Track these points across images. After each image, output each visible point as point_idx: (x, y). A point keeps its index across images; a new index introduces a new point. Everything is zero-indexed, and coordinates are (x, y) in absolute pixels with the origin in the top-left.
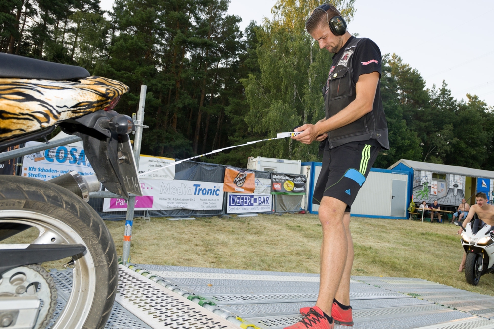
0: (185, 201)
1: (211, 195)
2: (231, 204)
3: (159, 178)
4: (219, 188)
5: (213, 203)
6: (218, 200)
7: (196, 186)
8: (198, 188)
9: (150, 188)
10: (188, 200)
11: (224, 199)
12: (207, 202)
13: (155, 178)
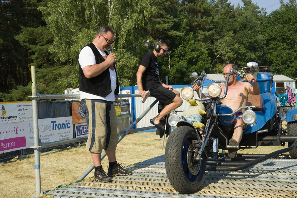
0: (47, 137)
1: (64, 128)
2: (79, 134)
3: (27, 120)
4: (69, 121)
5: (66, 135)
6: (70, 132)
7: (53, 122)
8: (55, 124)
9: (22, 130)
10: (49, 135)
11: (73, 130)
12: (62, 135)
13: (25, 120)
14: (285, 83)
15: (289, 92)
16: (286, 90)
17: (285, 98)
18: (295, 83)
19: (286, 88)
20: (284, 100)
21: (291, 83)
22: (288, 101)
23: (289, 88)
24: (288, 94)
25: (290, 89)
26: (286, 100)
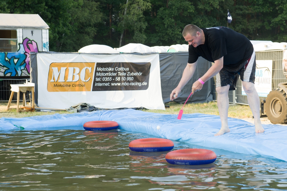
14: (18, 30)
15: (29, 49)
16: (22, 46)
17: (16, 61)
18: (48, 31)
19: (20, 40)
20: (15, 64)
21: (35, 32)
22: (25, 67)
23: (30, 40)
24: (26, 52)
25: (32, 43)
26: (21, 65)
